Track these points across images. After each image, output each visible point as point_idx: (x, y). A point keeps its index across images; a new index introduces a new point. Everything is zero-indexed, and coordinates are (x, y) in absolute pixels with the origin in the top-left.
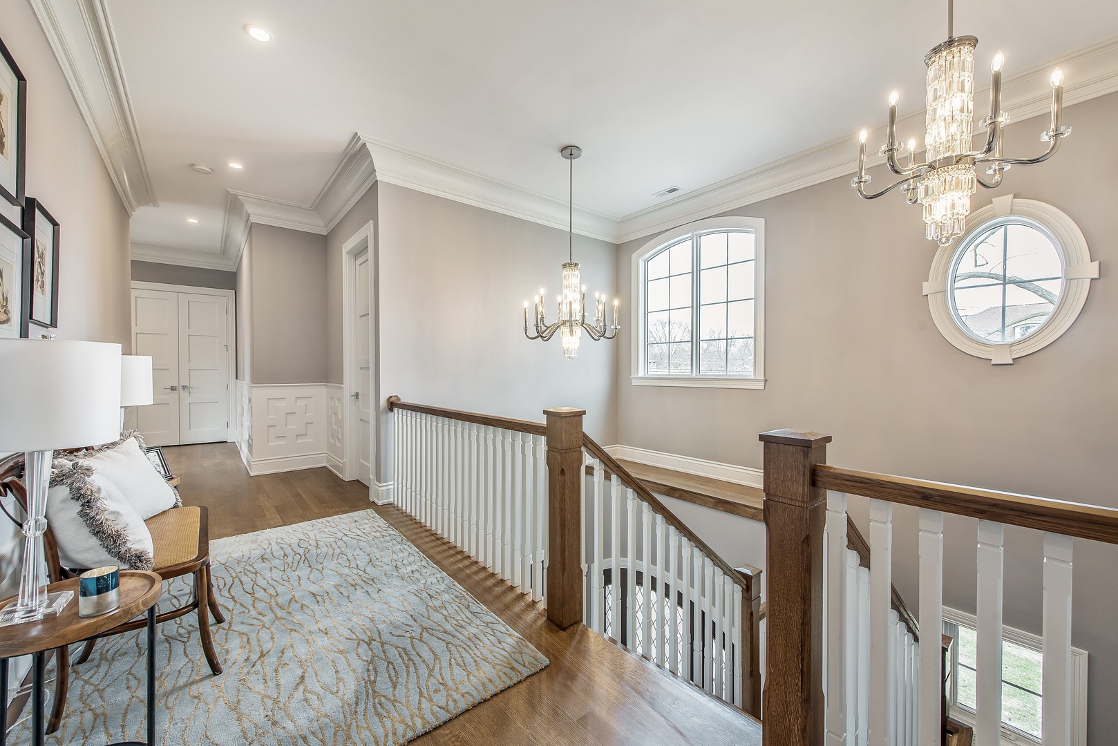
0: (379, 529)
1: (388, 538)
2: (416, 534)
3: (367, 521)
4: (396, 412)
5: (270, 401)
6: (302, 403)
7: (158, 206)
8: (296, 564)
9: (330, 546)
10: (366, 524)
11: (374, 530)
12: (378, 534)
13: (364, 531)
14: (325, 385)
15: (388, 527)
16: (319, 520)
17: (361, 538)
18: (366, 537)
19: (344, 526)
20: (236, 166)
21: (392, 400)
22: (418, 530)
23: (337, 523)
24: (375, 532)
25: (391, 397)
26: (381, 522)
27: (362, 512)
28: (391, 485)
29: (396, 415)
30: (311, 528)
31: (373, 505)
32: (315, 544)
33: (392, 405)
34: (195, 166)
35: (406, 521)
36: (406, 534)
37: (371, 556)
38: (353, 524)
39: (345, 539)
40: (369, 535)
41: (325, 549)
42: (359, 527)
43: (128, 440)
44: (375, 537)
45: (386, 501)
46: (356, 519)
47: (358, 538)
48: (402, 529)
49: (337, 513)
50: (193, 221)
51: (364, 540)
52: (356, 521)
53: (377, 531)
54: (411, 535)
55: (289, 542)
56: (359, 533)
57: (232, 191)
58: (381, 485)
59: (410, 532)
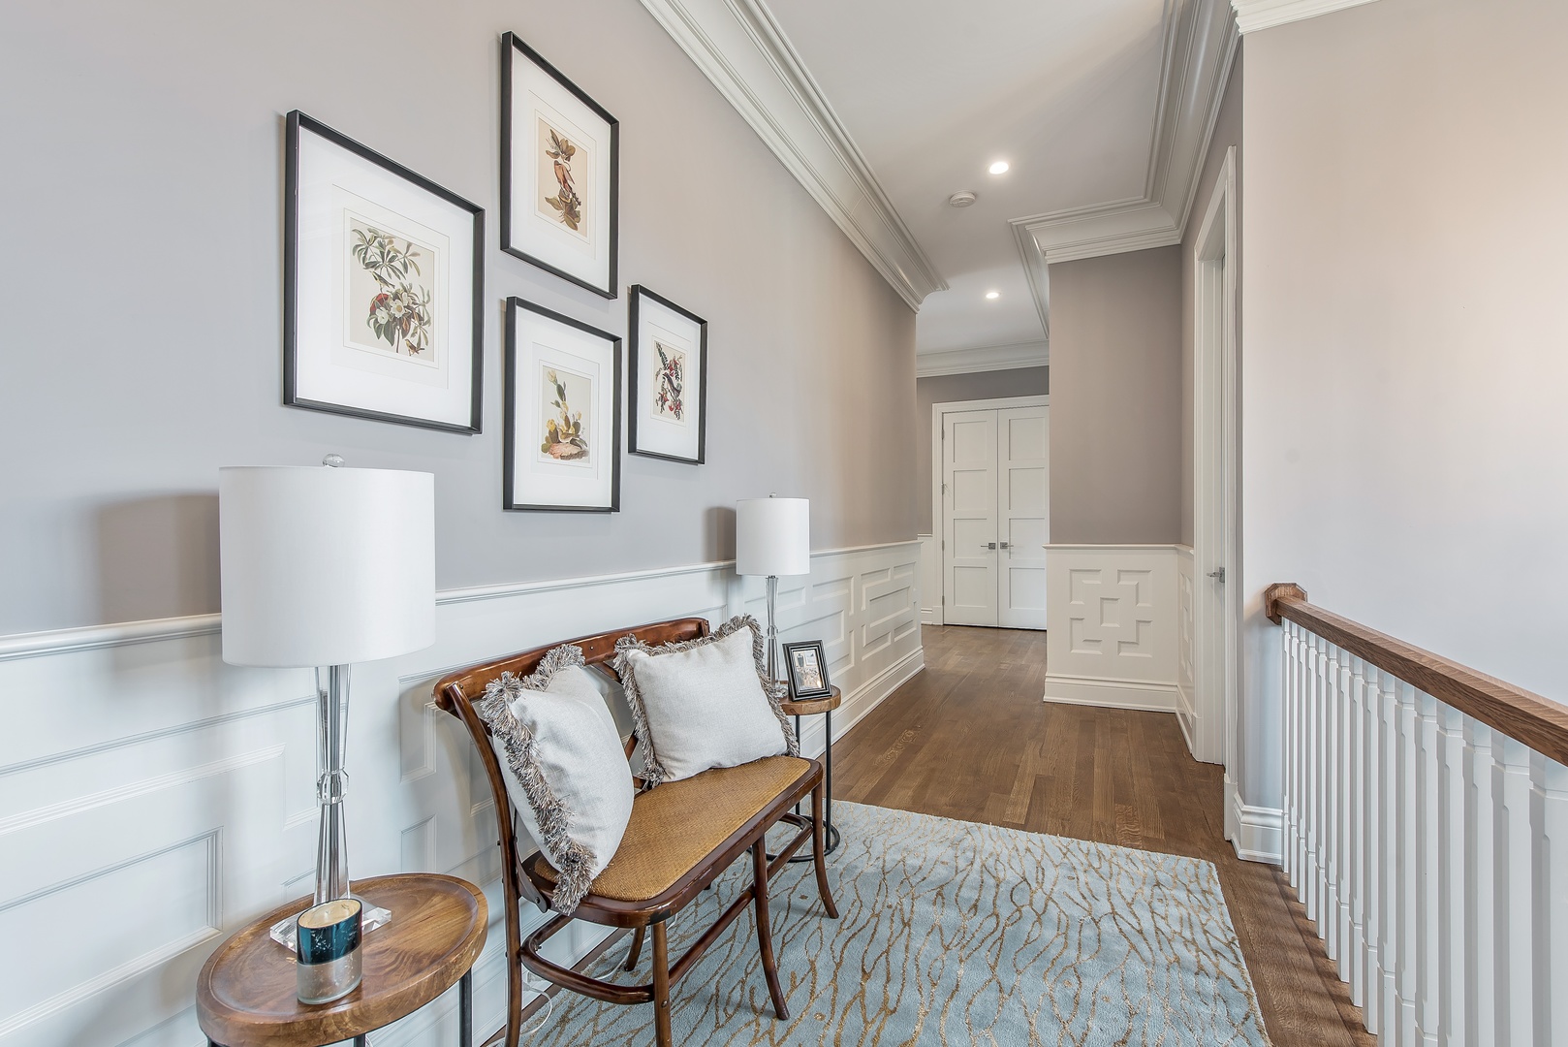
0: (1200, 938)
1: (1210, 986)
2: (1307, 1016)
3: (1182, 895)
4: (1287, 629)
5: (1074, 574)
6: (1128, 582)
7: (948, 288)
8: (975, 943)
9: (1063, 928)
10: (1179, 904)
11: (1187, 934)
12: (1189, 955)
13: (1161, 924)
14: (1175, 549)
15: (1229, 944)
16: (1085, 845)
17: (1143, 947)
18: (1155, 946)
19: (1125, 885)
20: (999, 168)
21: (1277, 593)
22: (1315, 1005)
23: (1115, 869)
24: (1186, 942)
25: (1275, 586)
26: (1218, 920)
27: (1185, 862)
28: (1276, 817)
29: (1287, 636)
30: (1058, 857)
31: (1220, 849)
32: (1039, 906)
33: (1277, 608)
34: (953, 199)
35: (1295, 948)
36: (1275, 998)
37: (1135, 1024)
38: (1147, 890)
39: (1107, 925)
40: (1166, 946)
41: (1049, 933)
42: (1156, 904)
43: (741, 630)
44: (1178, 960)
45: (1258, 854)
46: (1162, 877)
47: (1136, 939)
48: (1269, 974)
49: (1131, 841)
50: (992, 295)
51: (1147, 954)
52: (1158, 884)
53: (1194, 942)
54: (1287, 1014)
55: (1001, 875)
56: (1147, 925)
57: (1015, 220)
58: (1246, 808)
59: (1289, 998)
